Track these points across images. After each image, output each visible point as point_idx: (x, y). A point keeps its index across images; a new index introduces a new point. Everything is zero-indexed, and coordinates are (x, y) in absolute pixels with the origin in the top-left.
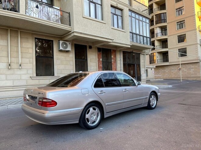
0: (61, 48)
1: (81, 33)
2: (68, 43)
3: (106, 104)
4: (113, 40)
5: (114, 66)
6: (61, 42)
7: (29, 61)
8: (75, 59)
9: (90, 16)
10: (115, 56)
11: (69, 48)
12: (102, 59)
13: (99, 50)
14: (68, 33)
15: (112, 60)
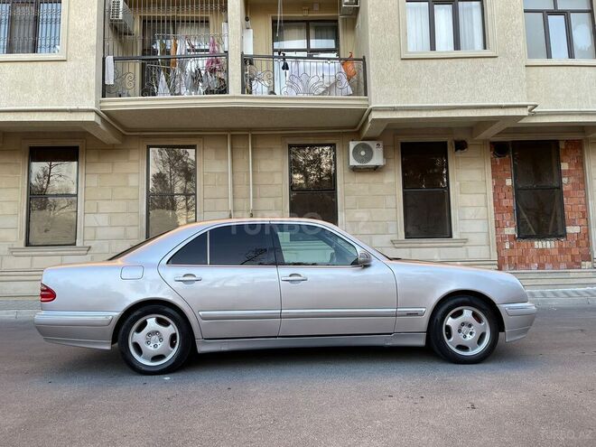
0: (353, 162)
2: (372, 144)
4: (536, 106)
5: (576, 200)
6: (352, 145)
8: (404, 188)
9: (433, 47)
10: (580, 164)
11: (377, 160)
12: (516, 179)
13: (499, 149)
14: (362, 115)
15: (565, 180)
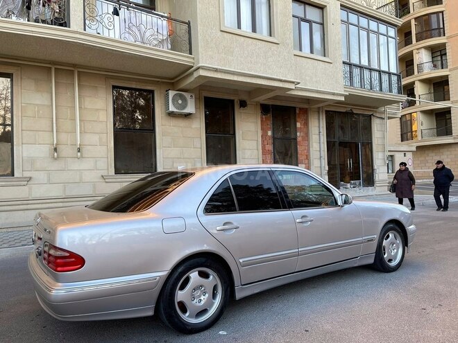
0: (172, 108)
1: (216, 70)
2: (187, 95)
3: (241, 261)
4: (299, 83)
5: (303, 148)
6: (172, 93)
7: (100, 139)
8: (206, 133)
9: (239, 27)
10: (306, 124)
11: (190, 108)
12: (273, 133)
13: (265, 109)
14: (186, 70)
15: (298, 134)
